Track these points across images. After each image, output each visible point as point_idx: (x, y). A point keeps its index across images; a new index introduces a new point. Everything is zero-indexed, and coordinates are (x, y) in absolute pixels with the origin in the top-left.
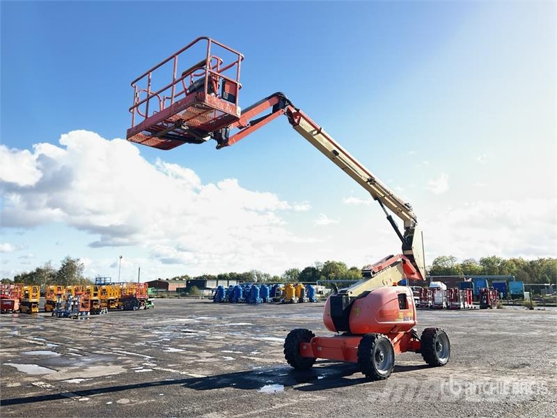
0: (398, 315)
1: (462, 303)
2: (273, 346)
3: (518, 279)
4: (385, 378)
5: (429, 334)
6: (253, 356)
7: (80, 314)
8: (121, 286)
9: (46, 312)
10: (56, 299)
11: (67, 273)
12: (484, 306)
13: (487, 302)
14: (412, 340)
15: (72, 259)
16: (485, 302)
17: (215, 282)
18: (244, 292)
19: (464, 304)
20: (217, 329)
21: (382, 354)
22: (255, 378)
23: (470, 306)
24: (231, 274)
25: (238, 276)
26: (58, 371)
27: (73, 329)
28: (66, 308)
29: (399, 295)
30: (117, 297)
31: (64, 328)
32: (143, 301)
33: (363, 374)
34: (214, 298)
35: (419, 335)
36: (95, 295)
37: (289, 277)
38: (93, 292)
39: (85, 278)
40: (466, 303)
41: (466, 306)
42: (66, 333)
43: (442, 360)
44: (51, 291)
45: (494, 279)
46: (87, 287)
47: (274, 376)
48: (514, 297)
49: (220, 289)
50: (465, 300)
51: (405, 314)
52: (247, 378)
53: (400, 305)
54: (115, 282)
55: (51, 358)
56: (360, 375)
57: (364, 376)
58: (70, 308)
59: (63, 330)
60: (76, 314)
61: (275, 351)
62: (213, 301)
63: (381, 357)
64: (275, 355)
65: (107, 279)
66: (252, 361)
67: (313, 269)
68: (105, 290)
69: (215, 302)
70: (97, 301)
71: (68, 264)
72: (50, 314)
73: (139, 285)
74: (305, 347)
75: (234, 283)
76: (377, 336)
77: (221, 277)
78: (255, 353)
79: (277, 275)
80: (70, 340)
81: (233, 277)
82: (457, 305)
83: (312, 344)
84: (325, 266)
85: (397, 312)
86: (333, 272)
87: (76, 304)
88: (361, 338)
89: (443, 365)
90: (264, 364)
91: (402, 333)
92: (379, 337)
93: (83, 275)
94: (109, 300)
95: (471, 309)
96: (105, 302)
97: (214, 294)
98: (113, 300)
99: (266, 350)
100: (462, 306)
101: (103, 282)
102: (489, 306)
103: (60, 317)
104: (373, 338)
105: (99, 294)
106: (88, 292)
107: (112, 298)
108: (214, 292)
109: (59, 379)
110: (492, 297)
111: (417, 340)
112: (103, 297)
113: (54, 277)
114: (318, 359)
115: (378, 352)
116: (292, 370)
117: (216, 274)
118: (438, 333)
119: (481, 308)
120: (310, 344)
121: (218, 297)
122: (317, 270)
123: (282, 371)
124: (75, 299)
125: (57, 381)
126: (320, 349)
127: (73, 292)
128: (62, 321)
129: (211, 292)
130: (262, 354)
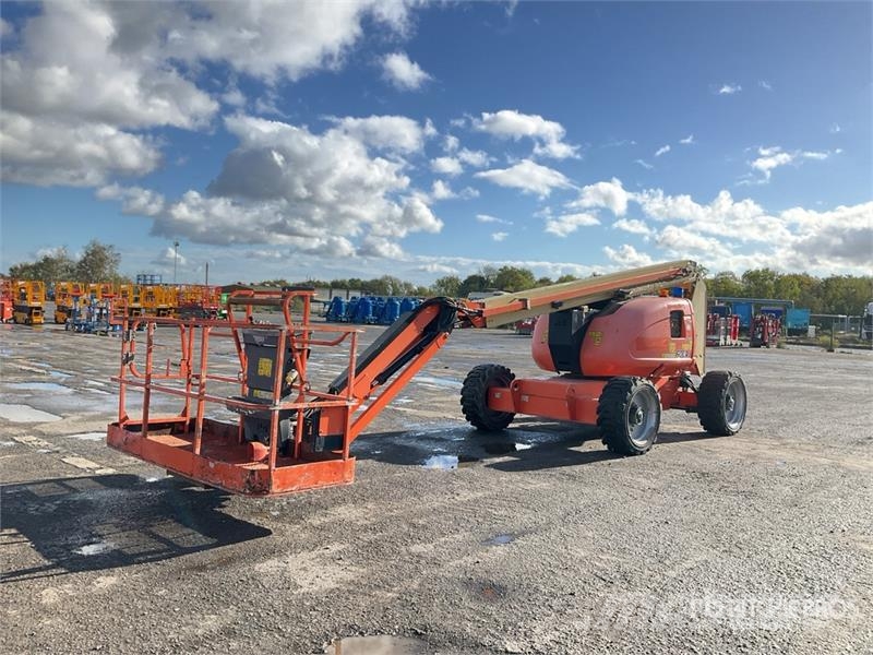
0: (668, 347)
1: (722, 337)
2: (434, 392)
3: (799, 306)
4: (642, 453)
5: (715, 382)
6: (401, 406)
7: (111, 328)
8: (177, 289)
9: (57, 323)
10: (71, 304)
11: (92, 266)
12: (756, 344)
13: (763, 338)
14: (680, 389)
15: (101, 245)
16: (760, 337)
17: (327, 292)
18: (374, 308)
19: (725, 339)
20: (336, 361)
21: (640, 413)
22: (413, 443)
23: (734, 342)
24: (352, 281)
25: (362, 284)
26: (64, 417)
27: (98, 351)
28: (89, 318)
29: (671, 313)
30: (171, 305)
31: (84, 348)
32: (214, 313)
33: (604, 444)
34: (327, 315)
35: (696, 381)
36: (137, 300)
37: (443, 290)
38: (132, 296)
39: (121, 276)
40: (728, 337)
41: (728, 342)
42: (85, 355)
43: (733, 426)
44: (63, 290)
45: (762, 305)
46: (122, 286)
47: (446, 440)
48: (791, 332)
49: (337, 300)
50: (727, 332)
51: (679, 345)
52: (398, 441)
53: (672, 329)
54: (169, 283)
55: (55, 395)
56: (597, 445)
57: (605, 448)
58: (95, 318)
59: (81, 352)
60: (105, 329)
61: (437, 399)
62: (325, 319)
63: (638, 416)
64: (437, 404)
65: (156, 278)
66: (401, 414)
67: (481, 278)
68: (151, 293)
69: (328, 321)
70: (139, 309)
71: (94, 253)
72: (63, 327)
73: (208, 288)
74: (498, 396)
75: (358, 294)
76: (635, 380)
77: (336, 285)
78: (405, 401)
79: (424, 286)
80: (92, 368)
81: (354, 285)
82: (714, 340)
83: (513, 391)
84: (499, 275)
85: (667, 343)
86: (512, 285)
87: (104, 312)
88: (606, 383)
89: (733, 434)
90: (422, 419)
91: (665, 378)
92: (639, 383)
93: (118, 271)
94: (159, 310)
95: (736, 347)
96: (152, 312)
97: (326, 310)
98: (164, 310)
99: (422, 397)
100: (722, 342)
101: (149, 282)
102: (765, 344)
103: (79, 332)
104: (627, 386)
105: (142, 299)
106: (125, 294)
107: (164, 306)
108: (327, 307)
109: (63, 431)
110: (770, 331)
111: (690, 390)
112: (148, 304)
113: (72, 271)
114: (517, 416)
115: (634, 409)
116: (474, 431)
117: (329, 280)
118: (731, 380)
119: (751, 346)
120: (508, 390)
121: (334, 314)
122: (488, 282)
123: (457, 432)
124: (101, 305)
125: (61, 435)
126: (526, 398)
127: (99, 294)
128: (81, 338)
129: (322, 305)
130: (417, 404)
